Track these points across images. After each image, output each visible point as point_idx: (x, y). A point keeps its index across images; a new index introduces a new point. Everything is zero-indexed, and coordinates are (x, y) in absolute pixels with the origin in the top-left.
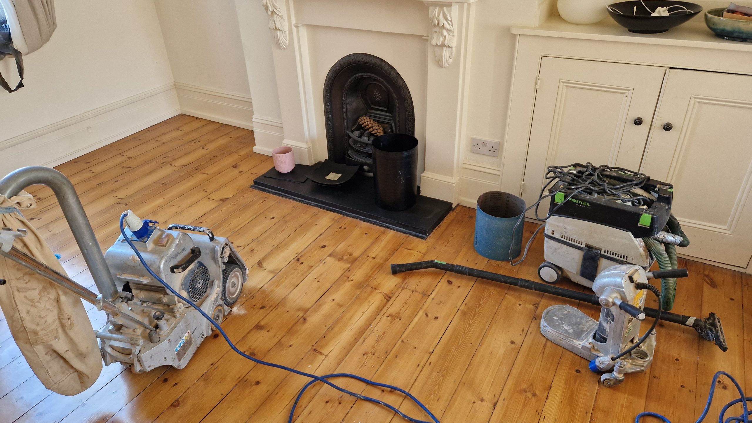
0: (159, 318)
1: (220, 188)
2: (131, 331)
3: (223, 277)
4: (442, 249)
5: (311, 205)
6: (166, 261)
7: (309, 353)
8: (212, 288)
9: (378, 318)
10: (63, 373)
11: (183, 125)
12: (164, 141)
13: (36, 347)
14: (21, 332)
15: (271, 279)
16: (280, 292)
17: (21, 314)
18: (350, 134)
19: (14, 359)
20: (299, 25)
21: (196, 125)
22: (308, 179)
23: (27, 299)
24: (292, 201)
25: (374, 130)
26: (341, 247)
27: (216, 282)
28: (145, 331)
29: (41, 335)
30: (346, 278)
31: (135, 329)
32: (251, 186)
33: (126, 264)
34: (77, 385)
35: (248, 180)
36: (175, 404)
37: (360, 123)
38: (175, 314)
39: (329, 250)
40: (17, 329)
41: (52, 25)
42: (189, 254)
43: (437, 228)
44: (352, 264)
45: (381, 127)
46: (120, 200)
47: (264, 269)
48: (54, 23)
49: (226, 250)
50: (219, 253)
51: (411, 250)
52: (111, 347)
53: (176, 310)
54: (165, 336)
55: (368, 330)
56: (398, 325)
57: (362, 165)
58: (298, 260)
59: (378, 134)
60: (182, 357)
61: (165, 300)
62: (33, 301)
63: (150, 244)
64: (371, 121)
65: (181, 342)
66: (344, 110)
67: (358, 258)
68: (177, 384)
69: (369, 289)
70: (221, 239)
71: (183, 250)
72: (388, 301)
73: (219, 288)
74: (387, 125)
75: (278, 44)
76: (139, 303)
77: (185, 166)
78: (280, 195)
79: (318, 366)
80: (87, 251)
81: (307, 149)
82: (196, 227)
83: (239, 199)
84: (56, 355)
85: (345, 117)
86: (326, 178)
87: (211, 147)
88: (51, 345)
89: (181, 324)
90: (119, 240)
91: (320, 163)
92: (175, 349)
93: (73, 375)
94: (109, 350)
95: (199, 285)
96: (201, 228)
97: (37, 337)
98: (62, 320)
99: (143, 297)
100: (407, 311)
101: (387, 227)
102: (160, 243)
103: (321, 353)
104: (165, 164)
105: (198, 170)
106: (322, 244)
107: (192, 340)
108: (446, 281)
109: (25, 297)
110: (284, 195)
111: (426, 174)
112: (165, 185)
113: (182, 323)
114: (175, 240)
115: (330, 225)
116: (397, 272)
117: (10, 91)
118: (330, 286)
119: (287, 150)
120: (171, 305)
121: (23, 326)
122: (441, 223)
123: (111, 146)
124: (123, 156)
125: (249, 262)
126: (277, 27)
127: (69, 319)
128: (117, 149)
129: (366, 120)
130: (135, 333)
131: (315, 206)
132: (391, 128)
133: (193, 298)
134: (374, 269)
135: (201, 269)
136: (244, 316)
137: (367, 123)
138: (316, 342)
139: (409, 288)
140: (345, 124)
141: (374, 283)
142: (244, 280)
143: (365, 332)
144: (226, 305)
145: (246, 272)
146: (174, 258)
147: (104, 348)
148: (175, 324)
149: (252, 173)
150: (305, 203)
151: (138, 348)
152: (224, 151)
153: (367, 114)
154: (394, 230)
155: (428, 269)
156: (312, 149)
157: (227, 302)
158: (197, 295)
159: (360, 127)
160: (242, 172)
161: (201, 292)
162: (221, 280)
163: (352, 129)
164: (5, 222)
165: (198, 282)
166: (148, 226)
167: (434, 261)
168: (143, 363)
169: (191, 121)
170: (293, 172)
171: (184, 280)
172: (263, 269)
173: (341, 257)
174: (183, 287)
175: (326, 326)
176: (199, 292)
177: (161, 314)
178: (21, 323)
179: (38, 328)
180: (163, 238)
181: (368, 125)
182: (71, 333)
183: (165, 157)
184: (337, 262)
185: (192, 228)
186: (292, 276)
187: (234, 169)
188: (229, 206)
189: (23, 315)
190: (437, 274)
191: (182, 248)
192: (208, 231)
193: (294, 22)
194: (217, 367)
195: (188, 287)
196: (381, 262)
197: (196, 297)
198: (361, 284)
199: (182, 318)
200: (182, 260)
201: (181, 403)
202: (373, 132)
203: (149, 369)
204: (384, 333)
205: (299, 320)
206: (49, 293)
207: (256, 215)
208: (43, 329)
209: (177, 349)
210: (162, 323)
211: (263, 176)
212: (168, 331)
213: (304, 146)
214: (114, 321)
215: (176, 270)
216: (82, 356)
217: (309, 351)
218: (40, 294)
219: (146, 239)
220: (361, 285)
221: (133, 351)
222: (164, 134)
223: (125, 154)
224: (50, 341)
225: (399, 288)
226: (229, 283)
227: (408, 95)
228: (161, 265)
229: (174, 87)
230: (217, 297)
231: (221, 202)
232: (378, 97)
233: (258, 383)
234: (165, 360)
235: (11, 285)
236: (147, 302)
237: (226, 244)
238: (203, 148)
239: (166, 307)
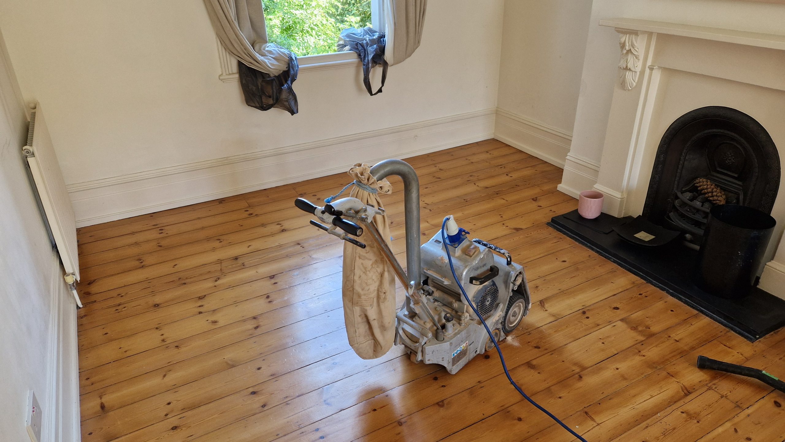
0: (448, 320)
1: (516, 217)
2: (422, 322)
3: (508, 304)
4: (775, 361)
5: (610, 260)
6: (469, 271)
7: (579, 413)
8: (495, 311)
9: (669, 410)
10: (365, 336)
11: (493, 150)
12: (473, 161)
13: (355, 307)
14: (350, 291)
15: (552, 322)
16: (558, 338)
17: (355, 276)
18: (679, 194)
19: (325, 312)
20: (655, 68)
21: (505, 151)
22: (613, 230)
23: (363, 266)
24: (588, 249)
25: (713, 196)
26: (637, 315)
27: (501, 306)
28: (432, 326)
29: (362, 299)
30: (637, 351)
31: (426, 322)
32: (547, 223)
33: (435, 262)
34: (371, 352)
35: (545, 216)
36: (440, 403)
37: (696, 185)
38: (461, 322)
39: (622, 314)
40: (348, 288)
41: (417, 43)
42: (488, 270)
43: (772, 333)
44: (647, 338)
45: (723, 195)
46: (426, 205)
47: (546, 309)
48: (419, 42)
49: (518, 278)
50: (513, 279)
51: (729, 348)
52: (403, 329)
53: (463, 319)
54: (449, 338)
55: (654, 417)
56: (693, 426)
57: (685, 232)
58: (584, 313)
59: (717, 201)
60: (455, 364)
61: (456, 305)
62: (367, 269)
63: (458, 252)
64: (712, 185)
65: (460, 349)
66: (680, 166)
67: (657, 334)
68: (445, 386)
69: (664, 373)
70: (517, 266)
71: (485, 265)
72: (686, 395)
73: (503, 312)
74: (733, 195)
75: (623, 84)
76: (432, 300)
77: (487, 188)
78: (576, 240)
79: (587, 431)
80: (411, 241)
81: (620, 200)
82: (498, 248)
83: (532, 233)
84: (365, 320)
85: (678, 175)
86: (635, 235)
87: (515, 175)
88: (366, 310)
89: (463, 333)
90: (433, 239)
91: (630, 218)
92: (452, 354)
93: (370, 341)
94: (401, 332)
95: (487, 302)
96: (502, 250)
97: (359, 299)
98: (380, 293)
99: (437, 296)
100: (710, 416)
101: (702, 312)
102: (468, 252)
103: (593, 420)
104: (470, 182)
105: (499, 195)
106: (615, 305)
107: (467, 351)
108: (773, 400)
109: (362, 264)
110: (581, 241)
111: (773, 264)
112: (467, 201)
113: (465, 332)
114: (480, 254)
115: (628, 288)
116: (706, 367)
117: (372, 94)
118: (616, 352)
119: (596, 196)
120: (459, 312)
121: (353, 286)
122: (779, 329)
123: (427, 156)
124: (436, 166)
125: (534, 297)
126: (629, 66)
127: (384, 293)
128: (432, 160)
129: (705, 183)
130: (424, 326)
131: (614, 262)
132: (738, 199)
133: (479, 313)
134: (674, 353)
135: (493, 288)
136: (517, 348)
137: (705, 187)
138: (589, 405)
139: (717, 391)
140: (676, 182)
141: (671, 369)
142: (524, 314)
143: (649, 418)
144: (503, 331)
145: (528, 306)
146: (475, 270)
147: (398, 328)
148: (459, 330)
149: (551, 210)
150: (603, 256)
151: (425, 339)
152: (527, 183)
153: (706, 177)
154: (711, 317)
155: (749, 378)
156: (625, 201)
157: (504, 328)
158: (484, 311)
159: (695, 190)
160: (541, 206)
161: (487, 310)
162: (506, 306)
163: (683, 190)
164: (368, 199)
165: (487, 300)
166: (461, 234)
167: (761, 371)
168: (425, 354)
169: (502, 147)
170: (596, 219)
171: (477, 293)
172: (544, 309)
173: (634, 326)
174: (475, 299)
175: (603, 393)
176: (485, 309)
177: (451, 317)
178: (352, 284)
179: (362, 293)
180: (471, 249)
181: (707, 189)
182: (382, 306)
183: (471, 176)
184: (629, 330)
185: (494, 248)
186: (574, 327)
187: (534, 202)
188: (521, 237)
189: (356, 278)
190: (759, 388)
191: (484, 263)
192: (508, 254)
193: (649, 63)
194: (483, 387)
195: (479, 301)
196: (686, 348)
197: (482, 312)
198: (654, 363)
199: (465, 327)
200: (481, 274)
201: (445, 404)
202: (711, 198)
203: (427, 362)
204: (674, 429)
205: (574, 375)
206: (378, 267)
207: (546, 254)
208: (365, 295)
209: (454, 355)
210: (449, 325)
211: (563, 215)
212: (452, 335)
213: (618, 195)
214: (414, 309)
215: (474, 281)
216: (383, 328)
217: (579, 411)
218: (372, 265)
219: (457, 245)
220: (654, 366)
221: (421, 340)
222: (474, 154)
223: (438, 165)
224: (367, 306)
225: (703, 386)
226: (511, 312)
227: (777, 165)
228: (464, 272)
229: (495, 112)
230: (498, 320)
231: (515, 231)
232: (729, 160)
233: (520, 419)
234: (442, 360)
235: (356, 251)
236: (439, 301)
237: (520, 273)
238: (507, 175)
239: (454, 312)
